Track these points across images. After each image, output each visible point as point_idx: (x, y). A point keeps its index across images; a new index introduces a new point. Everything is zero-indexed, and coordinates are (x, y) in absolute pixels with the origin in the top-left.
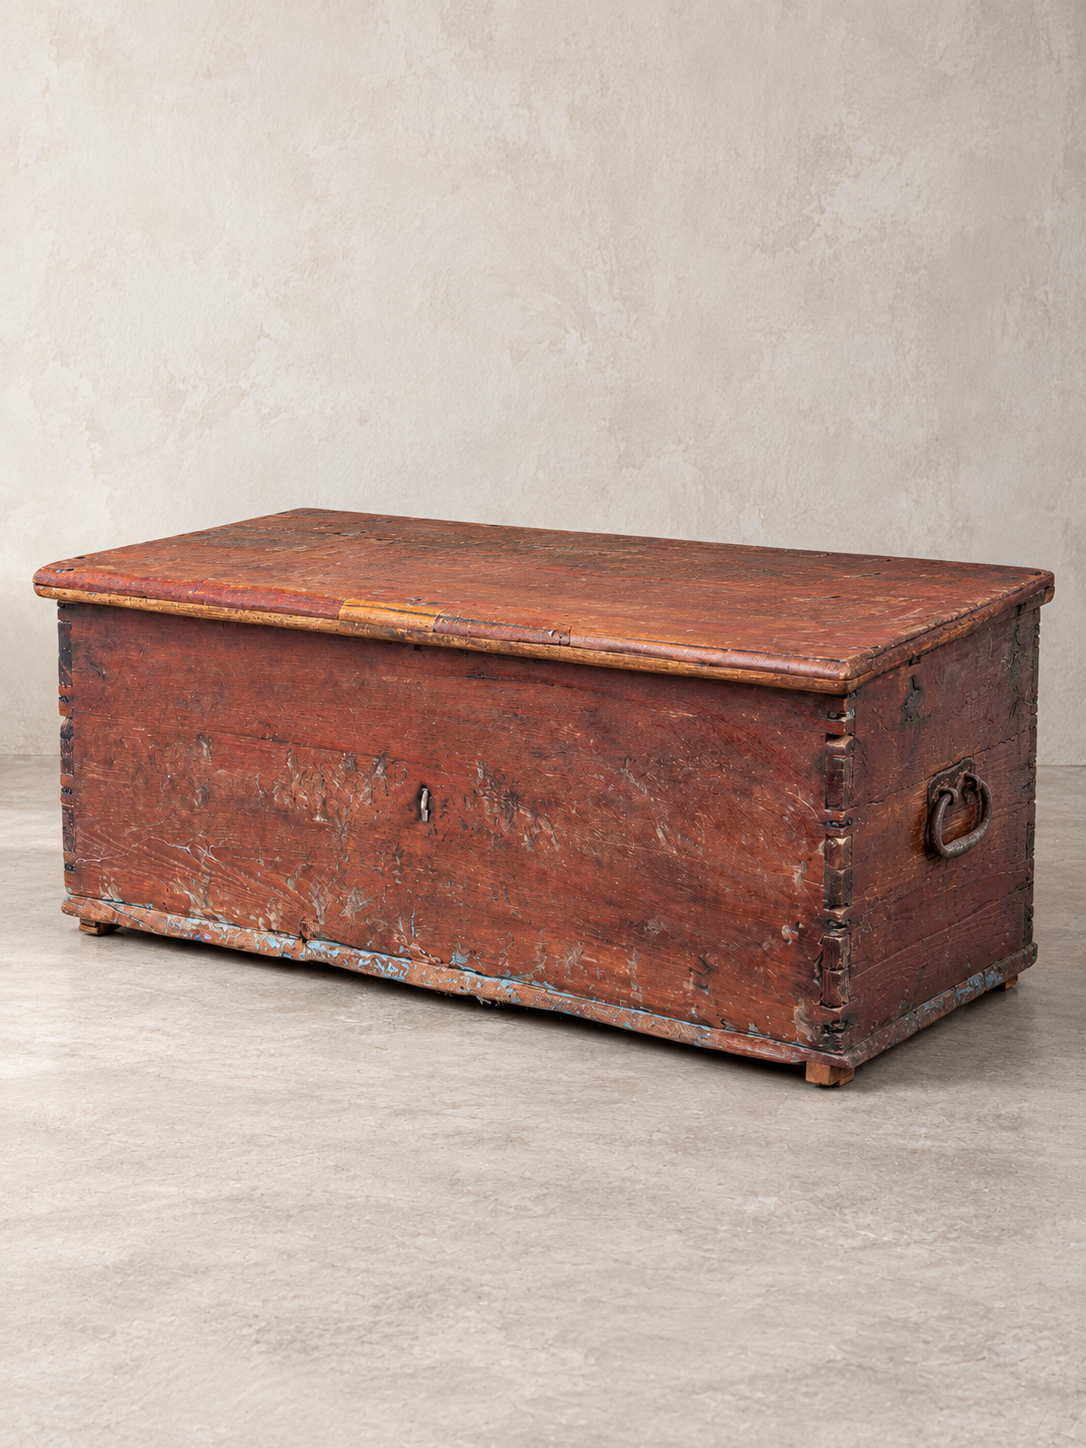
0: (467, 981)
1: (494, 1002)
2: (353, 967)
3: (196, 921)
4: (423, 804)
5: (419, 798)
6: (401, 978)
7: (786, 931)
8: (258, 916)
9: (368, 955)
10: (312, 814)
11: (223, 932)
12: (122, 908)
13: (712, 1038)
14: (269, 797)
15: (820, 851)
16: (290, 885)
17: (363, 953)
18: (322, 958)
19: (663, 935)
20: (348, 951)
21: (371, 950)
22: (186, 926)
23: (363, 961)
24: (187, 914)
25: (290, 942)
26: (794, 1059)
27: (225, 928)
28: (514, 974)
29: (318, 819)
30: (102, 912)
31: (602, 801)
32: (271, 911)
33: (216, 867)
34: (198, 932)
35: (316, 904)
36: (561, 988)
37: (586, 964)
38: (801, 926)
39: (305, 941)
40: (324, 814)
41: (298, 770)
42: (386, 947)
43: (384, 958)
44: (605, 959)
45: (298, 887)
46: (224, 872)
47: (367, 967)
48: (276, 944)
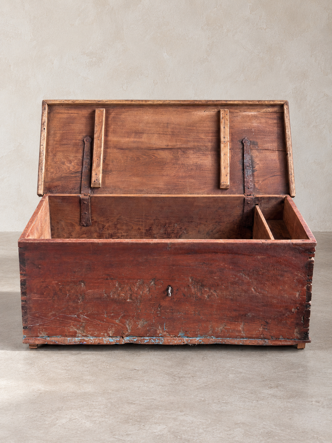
0: (185, 340)
1: (194, 345)
2: (142, 343)
3: (80, 338)
4: (169, 291)
5: (168, 289)
6: (161, 343)
7: (293, 310)
8: (104, 333)
9: (147, 338)
10: (125, 300)
11: (92, 340)
12: (48, 339)
13: (268, 342)
14: (109, 296)
15: (305, 288)
16: (117, 321)
17: (146, 338)
18: (131, 342)
19: (253, 316)
20: (140, 338)
21: (148, 337)
22: (76, 340)
23: (146, 340)
24: (75, 336)
25: (118, 339)
26: (294, 344)
27: (91, 338)
28: (201, 335)
29: (128, 300)
30: (39, 341)
31: (233, 283)
32: (109, 331)
33: (88, 320)
34: (81, 342)
35: (127, 326)
36: (217, 337)
37: (226, 329)
38: (298, 308)
39: (123, 338)
40: (131, 298)
41: (120, 287)
42: (155, 334)
43: (154, 338)
44: (232, 327)
45: (121, 322)
46: (90, 321)
47: (147, 342)
48: (112, 341)
